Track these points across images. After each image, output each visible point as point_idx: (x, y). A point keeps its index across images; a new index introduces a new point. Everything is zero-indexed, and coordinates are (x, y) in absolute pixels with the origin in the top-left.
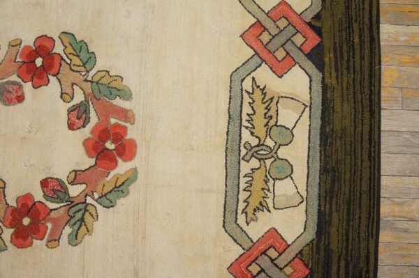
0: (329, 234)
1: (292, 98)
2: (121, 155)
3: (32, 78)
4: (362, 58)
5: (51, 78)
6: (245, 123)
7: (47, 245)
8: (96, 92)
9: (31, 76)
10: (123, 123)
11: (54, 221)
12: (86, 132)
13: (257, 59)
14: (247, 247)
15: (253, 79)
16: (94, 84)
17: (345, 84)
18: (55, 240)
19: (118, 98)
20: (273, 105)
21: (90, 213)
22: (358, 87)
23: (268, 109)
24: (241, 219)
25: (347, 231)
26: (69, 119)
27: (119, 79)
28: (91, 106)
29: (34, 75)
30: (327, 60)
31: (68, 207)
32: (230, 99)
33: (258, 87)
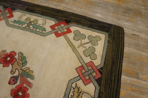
1: (88, 94)
3: (4, 63)
4: (114, 85)
5: (10, 65)
8: (23, 74)
9: (4, 62)
10: (28, 87)
12: (14, 87)
13: (79, 78)
15: (76, 84)
16: (23, 71)
17: (107, 92)
19: (29, 78)
20: (81, 94)
22: (112, 94)
23: (79, 95)
26: (10, 80)
27: (32, 72)
28: (19, 78)
29: (5, 62)
30: (102, 83)
32: (67, 88)
33: (77, 87)
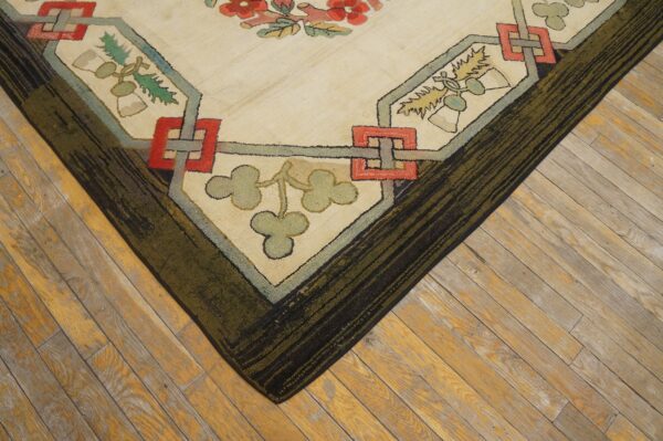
0: (457, 168)
1: (503, 75)
2: (350, 18)
4: (580, 93)
6: (454, 62)
7: (241, 23)
10: (370, 6)
11: (262, 16)
13: (497, 41)
14: (382, 124)
15: (484, 47)
17: (553, 96)
18: (250, 25)
20: (484, 69)
21: (293, 29)
22: (562, 104)
24: (396, 107)
25: (474, 178)
30: (550, 75)
31: (282, 16)
32: (457, 45)
33: (484, 53)
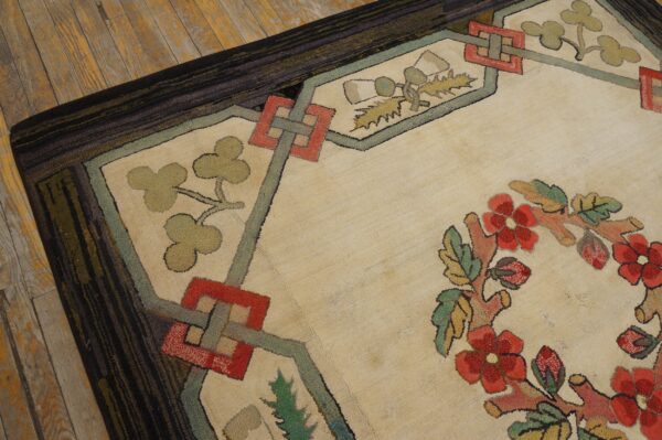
2: (644, 423)
3: (624, 264)
5: (641, 283)
7: (486, 402)
9: (624, 260)
11: (517, 391)
12: (630, 363)
18: (499, 409)
21: (560, 431)
26: (625, 333)
29: (628, 263)
31: (546, 399)
